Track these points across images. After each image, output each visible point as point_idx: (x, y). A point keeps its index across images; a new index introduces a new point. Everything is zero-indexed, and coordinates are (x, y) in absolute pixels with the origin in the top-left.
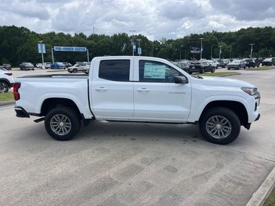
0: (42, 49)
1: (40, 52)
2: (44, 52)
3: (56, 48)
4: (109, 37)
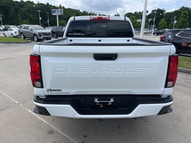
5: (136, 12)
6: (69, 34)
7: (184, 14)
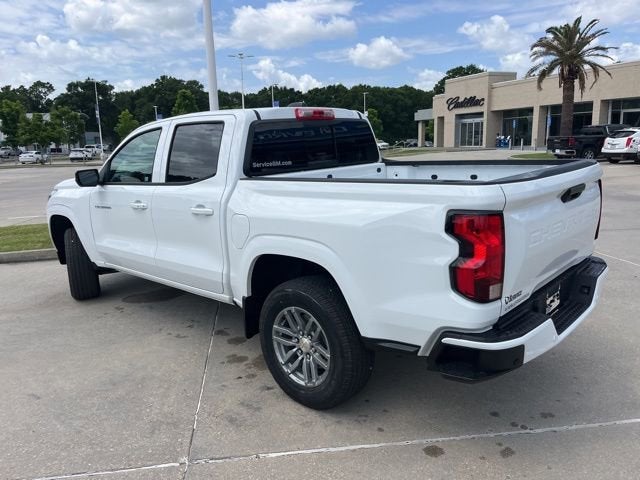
5: (8, 88)
6: (255, 165)
7: (184, 100)
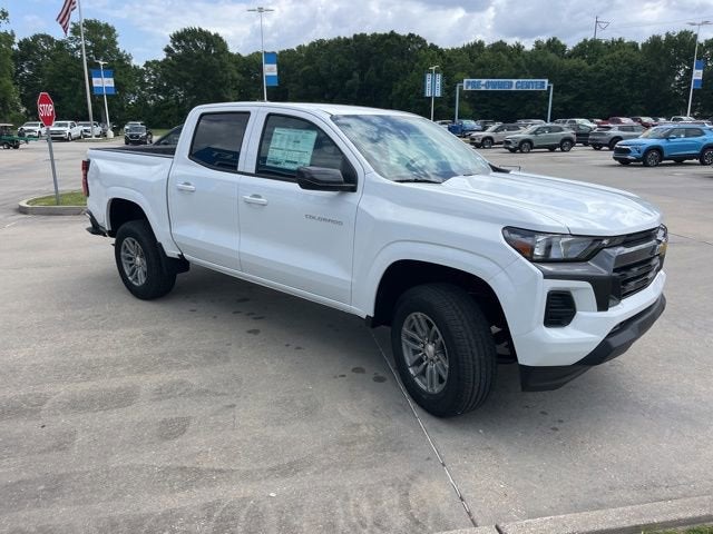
0: (433, 86)
1: (428, 94)
2: (438, 94)
3: (467, 84)
4: (634, 45)
